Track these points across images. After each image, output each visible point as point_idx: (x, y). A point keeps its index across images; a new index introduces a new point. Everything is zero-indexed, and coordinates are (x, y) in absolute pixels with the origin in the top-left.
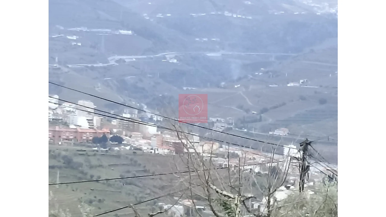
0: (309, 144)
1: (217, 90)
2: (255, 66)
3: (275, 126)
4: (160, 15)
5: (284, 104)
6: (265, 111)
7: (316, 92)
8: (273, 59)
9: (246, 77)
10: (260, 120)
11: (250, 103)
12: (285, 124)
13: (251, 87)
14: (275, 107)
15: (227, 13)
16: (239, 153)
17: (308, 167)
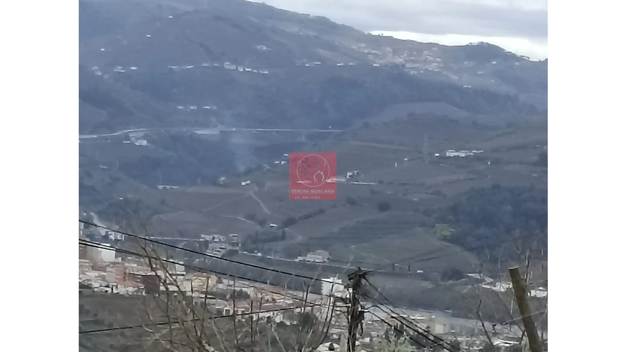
0: (364, 275)
1: (212, 190)
2: (275, 151)
3: (308, 248)
4: (119, 69)
5: (322, 212)
6: (290, 222)
7: (373, 192)
8: (303, 139)
9: (260, 168)
10: (283, 238)
11: (266, 210)
12: (323, 243)
13: (268, 184)
14: (307, 217)
15: (228, 65)
16: (250, 291)
17: (362, 313)
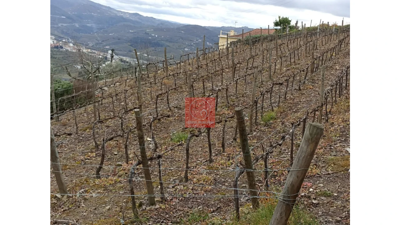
0: (114, 50)
1: (90, 35)
2: (101, 29)
3: (106, 46)
4: (73, 13)
5: (108, 40)
6: (103, 41)
7: (117, 37)
8: (106, 27)
9: (98, 32)
10: (102, 43)
11: (99, 39)
12: (109, 45)
13: (99, 35)
14: (106, 40)
16: (96, 52)
17: (113, 56)
